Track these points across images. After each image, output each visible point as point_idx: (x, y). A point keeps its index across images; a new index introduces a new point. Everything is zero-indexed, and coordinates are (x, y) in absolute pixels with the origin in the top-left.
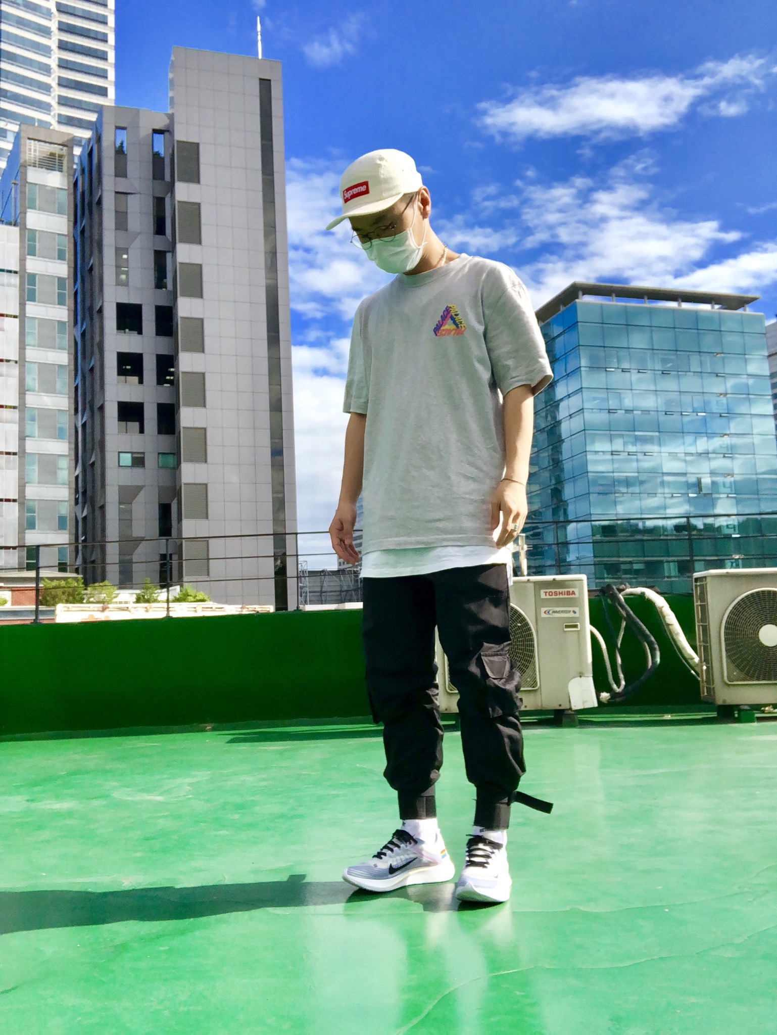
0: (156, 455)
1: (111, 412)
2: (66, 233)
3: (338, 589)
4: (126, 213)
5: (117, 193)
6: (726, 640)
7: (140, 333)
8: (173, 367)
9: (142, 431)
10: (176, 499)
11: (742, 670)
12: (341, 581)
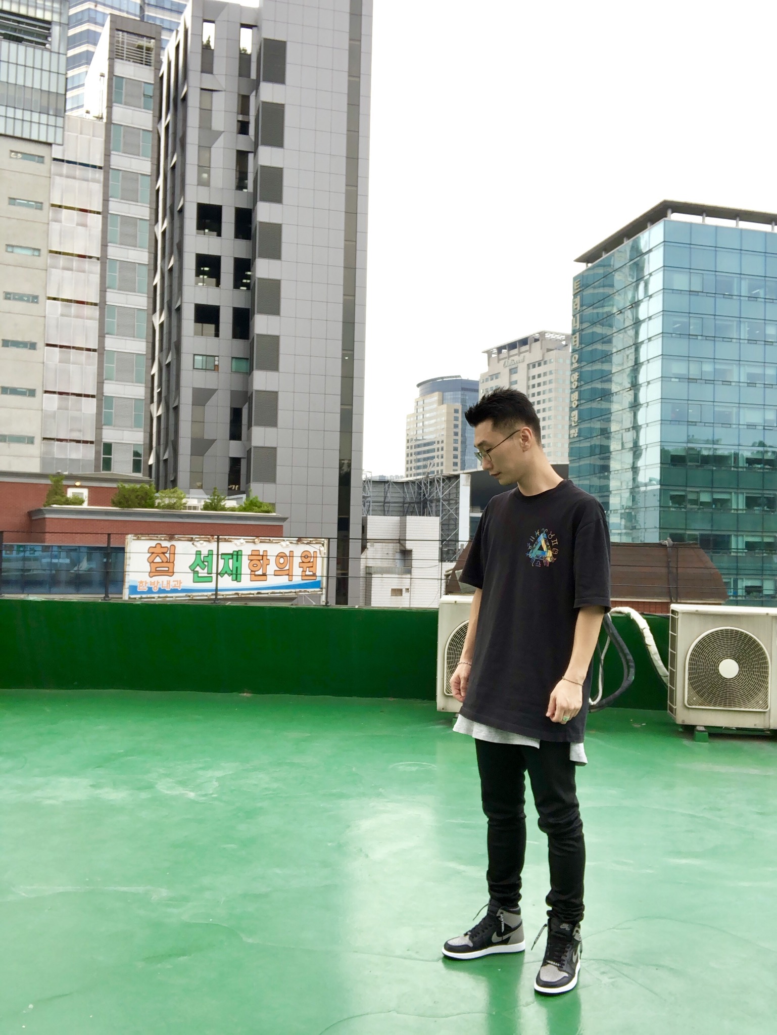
0: (230, 358)
1: (189, 314)
2: (151, 129)
3: (402, 500)
4: (211, 110)
5: (202, 89)
6: (690, 668)
7: (219, 235)
8: (250, 271)
9: (217, 335)
10: (247, 404)
11: (702, 696)
12: (404, 492)
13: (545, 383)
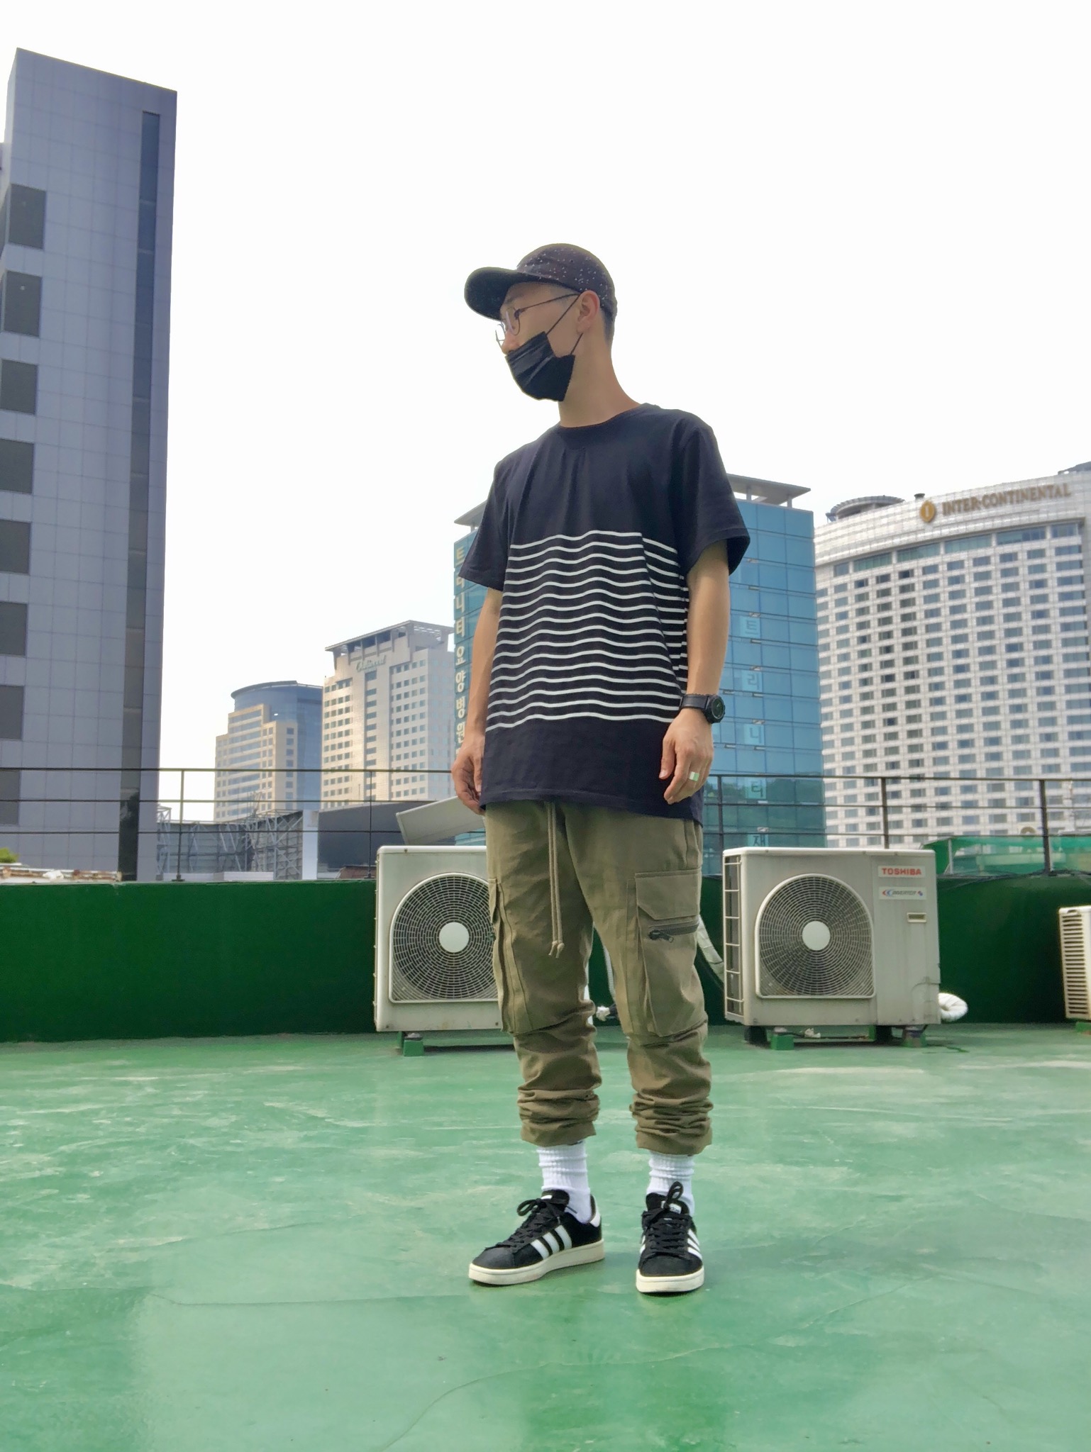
3: (215, 851)
6: (761, 940)
11: (779, 981)
12: (219, 839)
13: (414, 693)
